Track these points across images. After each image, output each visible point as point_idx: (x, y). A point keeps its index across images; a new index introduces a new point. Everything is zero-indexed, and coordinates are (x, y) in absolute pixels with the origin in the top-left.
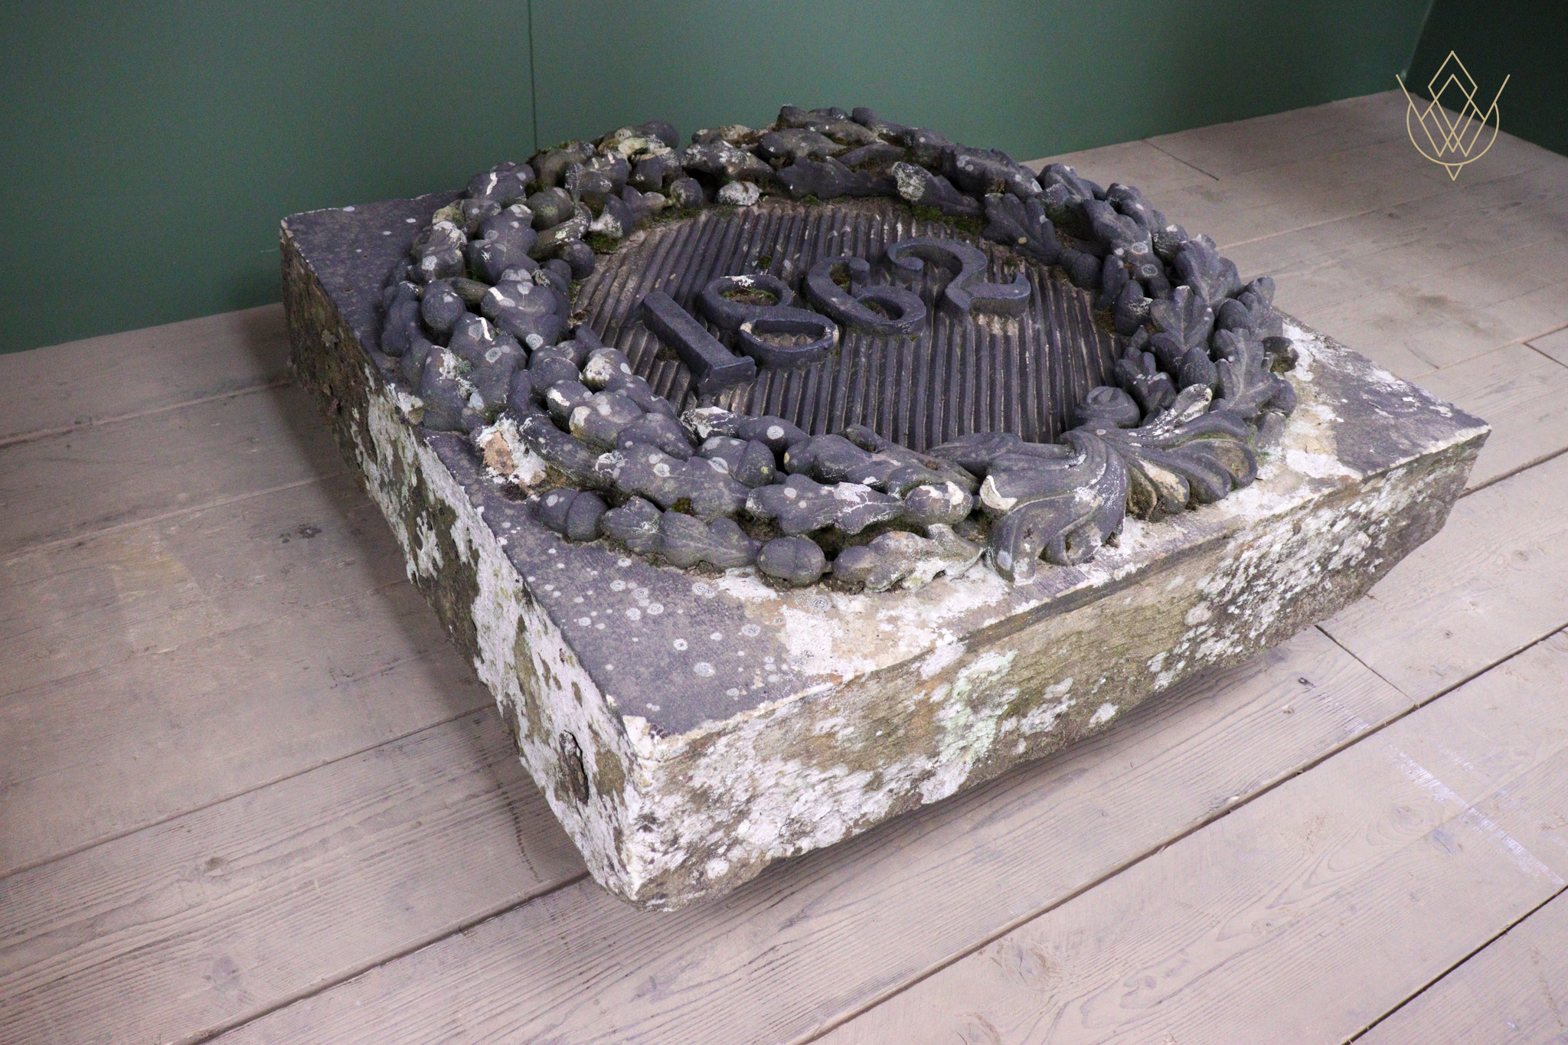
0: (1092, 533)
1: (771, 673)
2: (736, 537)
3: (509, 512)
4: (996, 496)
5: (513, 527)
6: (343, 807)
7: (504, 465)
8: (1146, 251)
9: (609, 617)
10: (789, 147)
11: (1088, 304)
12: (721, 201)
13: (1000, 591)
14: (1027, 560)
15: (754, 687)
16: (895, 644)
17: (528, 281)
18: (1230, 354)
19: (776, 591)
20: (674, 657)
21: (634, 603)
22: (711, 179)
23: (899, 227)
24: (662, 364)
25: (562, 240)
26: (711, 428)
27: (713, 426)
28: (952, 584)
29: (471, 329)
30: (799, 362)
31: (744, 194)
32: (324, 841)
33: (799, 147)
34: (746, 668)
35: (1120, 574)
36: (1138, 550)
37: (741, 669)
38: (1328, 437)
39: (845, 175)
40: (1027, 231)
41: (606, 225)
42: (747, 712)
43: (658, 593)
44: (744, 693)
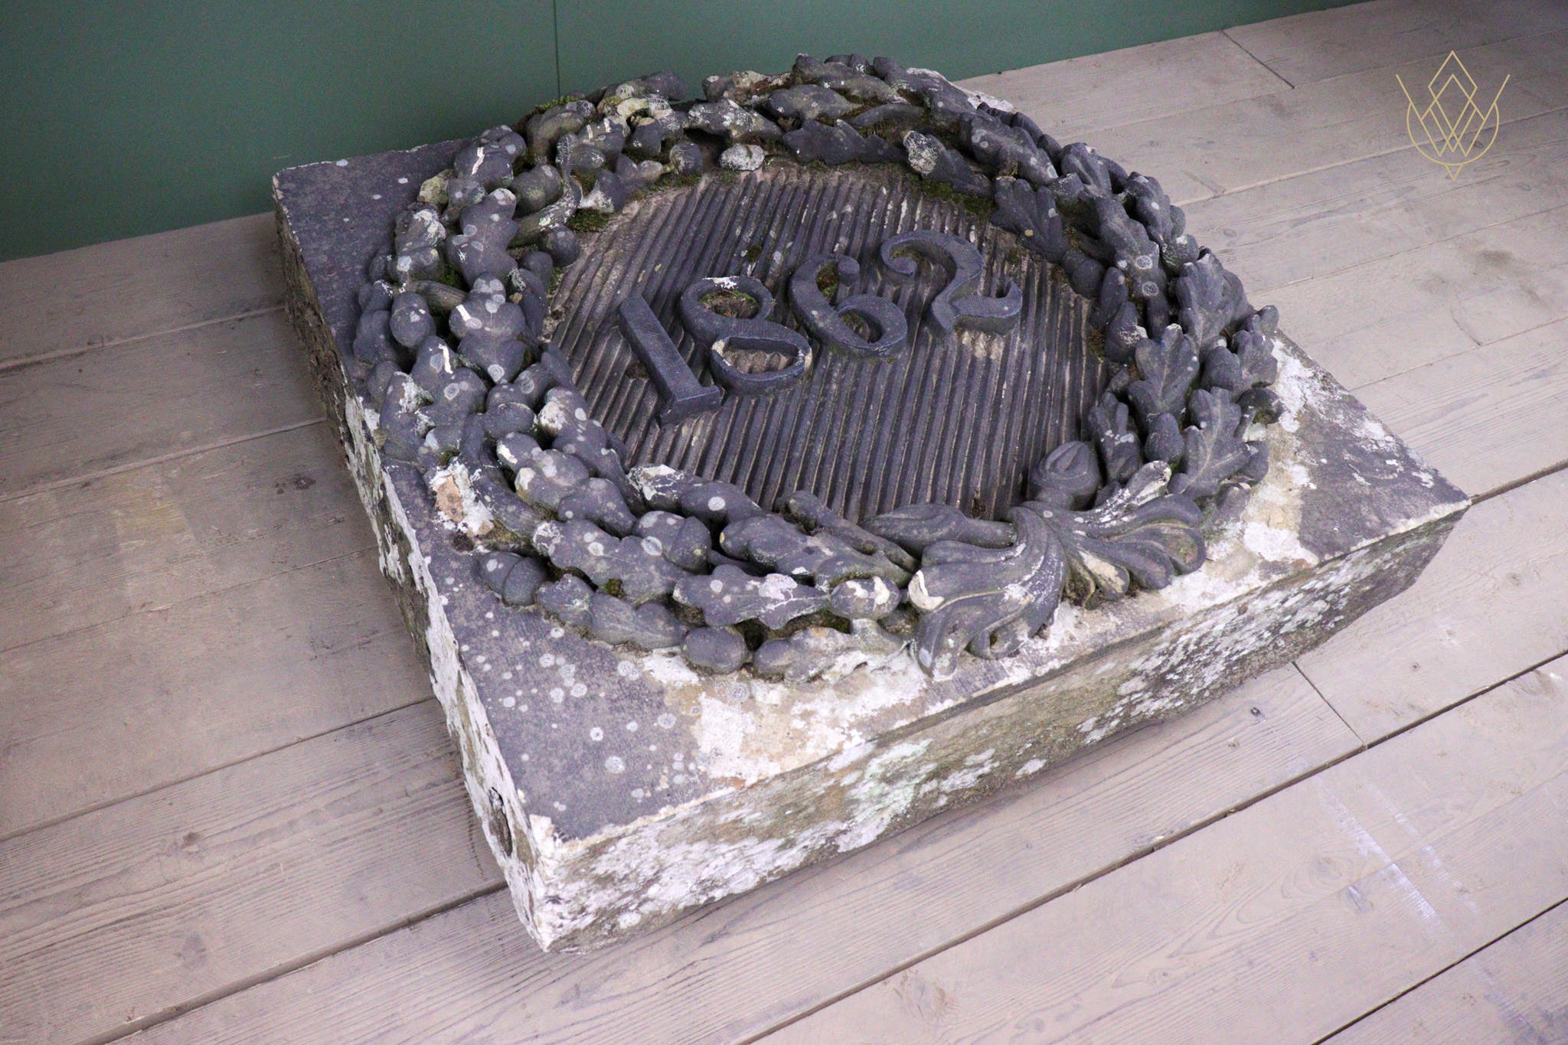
0: (1019, 628)
1: (678, 772)
2: (662, 623)
3: (454, 565)
4: (923, 593)
5: (456, 584)
6: (311, 788)
7: (454, 511)
8: (1150, 266)
9: (533, 697)
10: (799, 106)
11: (1084, 316)
12: (723, 165)
13: (918, 687)
14: (949, 655)
15: (658, 789)
16: (803, 745)
17: (500, 292)
18: (1203, 419)
19: (699, 675)
20: (589, 749)
21: (559, 683)
22: (715, 141)
23: (904, 205)
24: (631, 381)
25: (547, 227)
26: (655, 492)
27: (658, 490)
28: (872, 676)
29: (432, 359)
30: (767, 390)
31: (748, 159)
32: (292, 823)
33: (810, 108)
34: (656, 765)
35: (1042, 671)
36: (1066, 643)
37: (649, 767)
38: (1295, 508)
39: (856, 141)
40: (1035, 223)
41: (596, 202)
42: (648, 817)
43: (584, 671)
44: (649, 794)
